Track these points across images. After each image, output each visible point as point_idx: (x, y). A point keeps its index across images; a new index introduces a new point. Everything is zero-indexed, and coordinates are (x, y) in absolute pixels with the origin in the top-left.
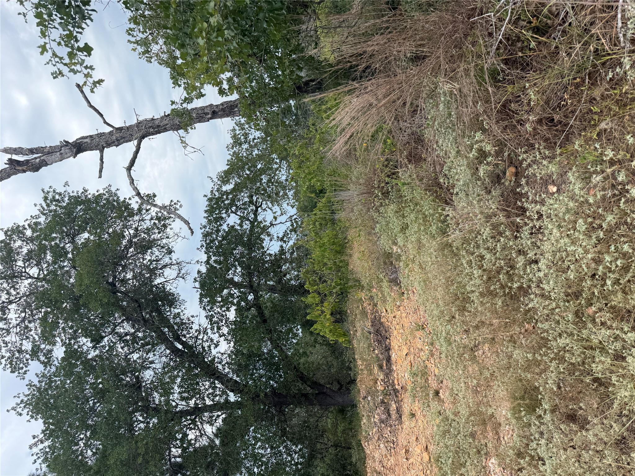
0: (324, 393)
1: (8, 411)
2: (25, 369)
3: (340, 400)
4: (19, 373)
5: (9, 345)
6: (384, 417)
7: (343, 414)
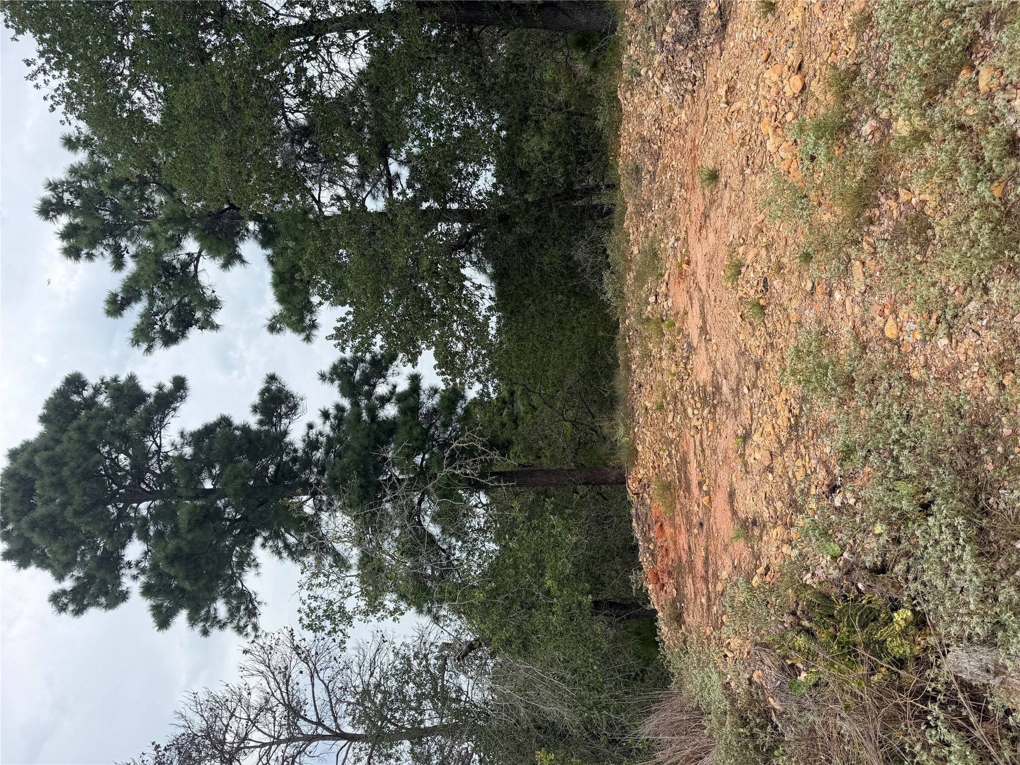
6: (684, 29)
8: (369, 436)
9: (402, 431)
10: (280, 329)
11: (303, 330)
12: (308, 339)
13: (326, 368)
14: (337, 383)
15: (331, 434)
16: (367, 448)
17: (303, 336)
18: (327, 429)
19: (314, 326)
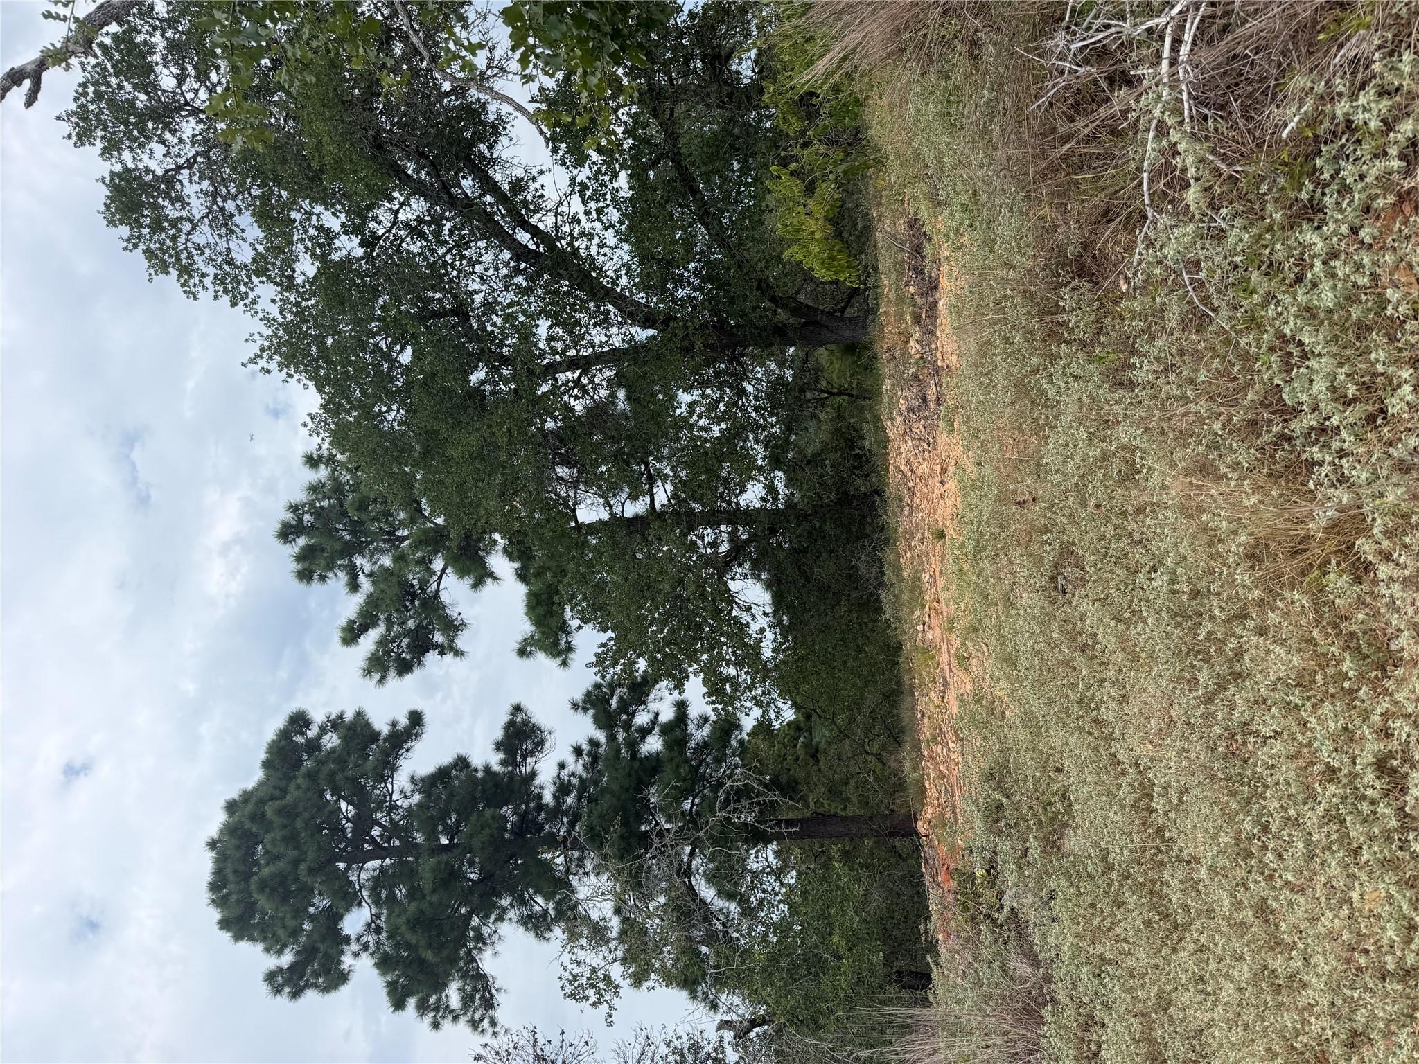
0: (817, 323)
1: (244, 365)
2: (251, 295)
3: (848, 334)
4: (245, 305)
5: (207, 251)
6: (915, 403)
7: (853, 355)
8: (630, 776)
9: (668, 769)
10: (532, 653)
12: (564, 664)
15: (584, 775)
16: (627, 790)
18: (579, 769)
19: (570, 649)
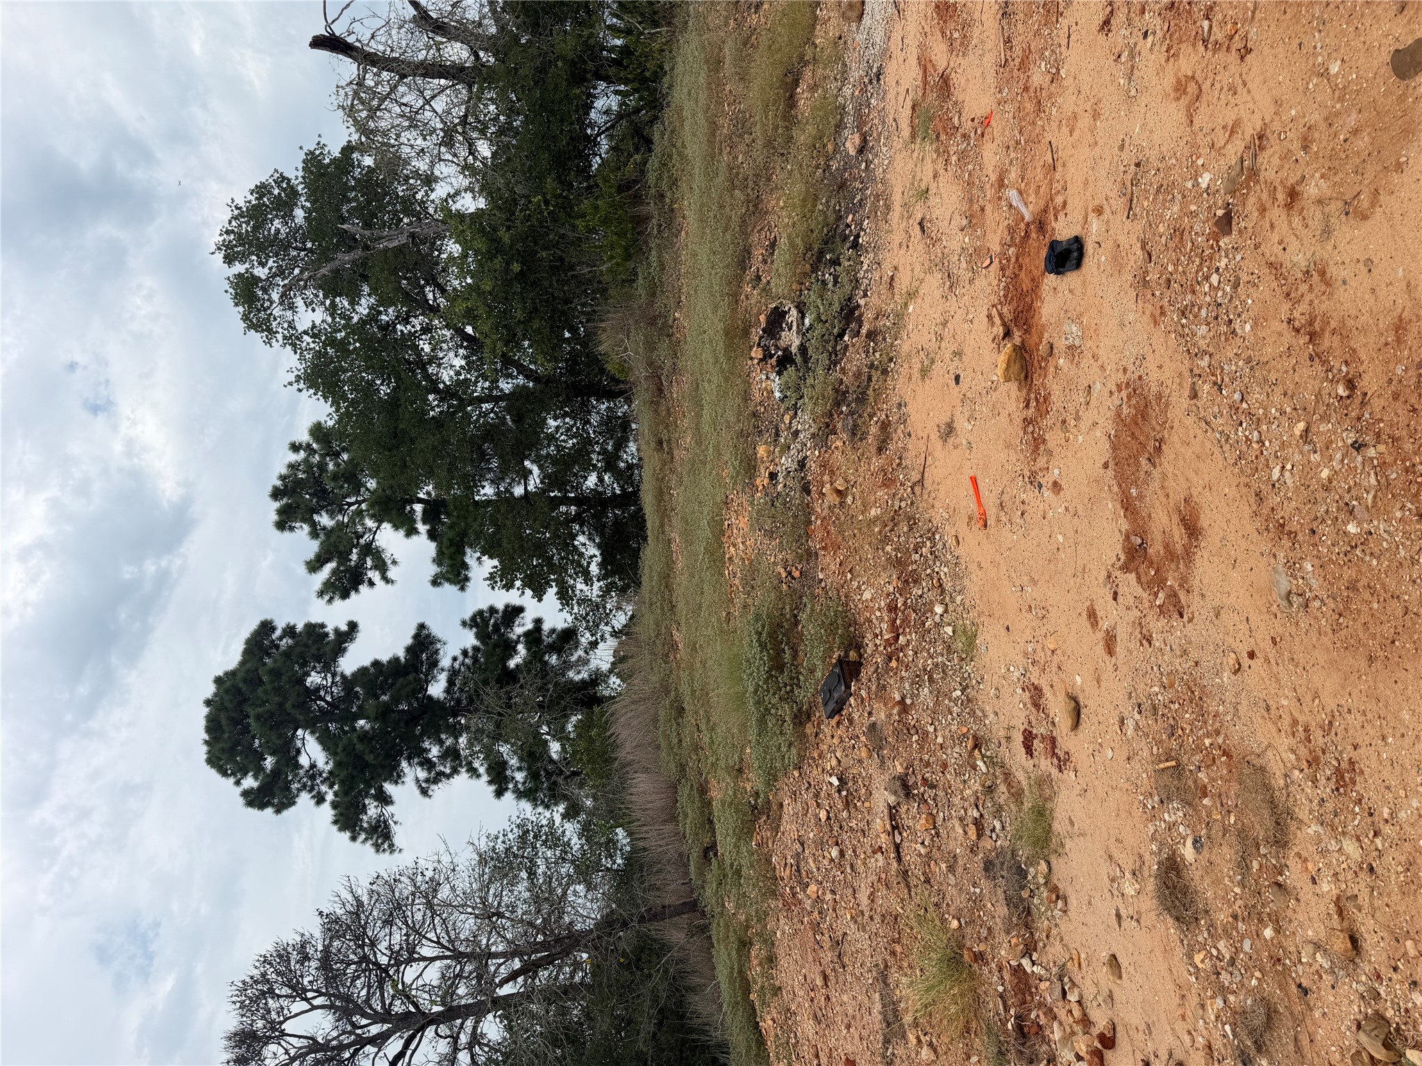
10: (440, 583)
11: (459, 583)
12: (462, 589)
13: (467, 616)
14: (474, 630)
15: (470, 665)
17: (458, 587)
18: (467, 662)
19: (467, 579)
